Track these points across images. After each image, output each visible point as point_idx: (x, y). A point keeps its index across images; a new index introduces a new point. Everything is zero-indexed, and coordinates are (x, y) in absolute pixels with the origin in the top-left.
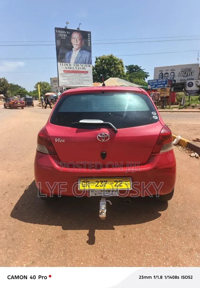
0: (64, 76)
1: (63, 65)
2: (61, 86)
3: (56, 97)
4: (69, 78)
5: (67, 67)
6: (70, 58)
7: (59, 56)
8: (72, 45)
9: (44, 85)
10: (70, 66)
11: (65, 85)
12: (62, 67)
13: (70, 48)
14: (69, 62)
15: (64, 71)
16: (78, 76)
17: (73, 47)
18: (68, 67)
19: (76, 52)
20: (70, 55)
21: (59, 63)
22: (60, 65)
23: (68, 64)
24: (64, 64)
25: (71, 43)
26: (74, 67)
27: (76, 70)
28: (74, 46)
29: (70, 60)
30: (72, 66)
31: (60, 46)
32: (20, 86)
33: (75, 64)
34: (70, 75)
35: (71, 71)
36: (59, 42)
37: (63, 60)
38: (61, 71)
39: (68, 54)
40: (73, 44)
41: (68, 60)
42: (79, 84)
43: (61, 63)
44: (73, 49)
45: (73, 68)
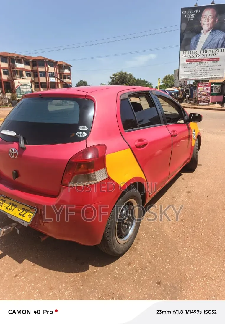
0: (186, 67)
1: (186, 54)
2: (180, 80)
3: (177, 92)
4: (192, 68)
5: (191, 55)
6: (197, 43)
7: (183, 43)
8: (201, 26)
9: (172, 79)
10: (196, 54)
11: (186, 78)
12: (185, 56)
13: (198, 31)
14: (195, 49)
15: (187, 61)
16: (205, 66)
17: (202, 29)
18: (193, 55)
19: (205, 34)
20: (197, 40)
21: (182, 52)
22: (183, 54)
23: (193, 51)
24: (187, 52)
25: (201, 24)
26: (201, 54)
27: (203, 57)
28: (204, 27)
29: (196, 46)
30: (198, 53)
31: (185, 30)
32: (147, 81)
33: (202, 51)
34: (194, 65)
35: (197, 60)
36: (185, 25)
37: (187, 47)
38: (183, 61)
39: (194, 39)
40: (202, 24)
41: (194, 46)
42: (205, 75)
43: (185, 52)
44: (202, 31)
45: (199, 56)
